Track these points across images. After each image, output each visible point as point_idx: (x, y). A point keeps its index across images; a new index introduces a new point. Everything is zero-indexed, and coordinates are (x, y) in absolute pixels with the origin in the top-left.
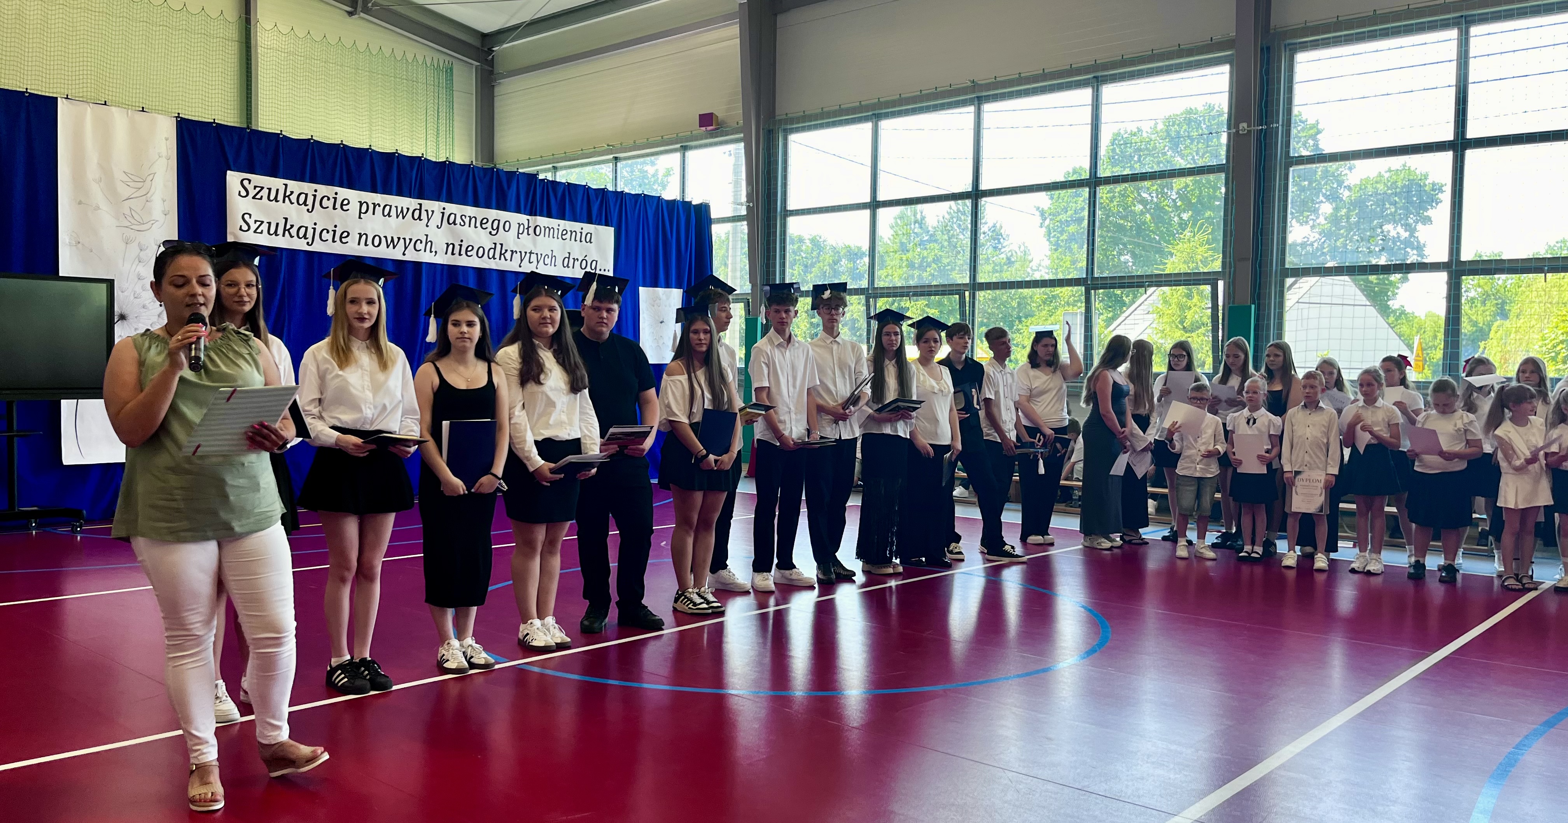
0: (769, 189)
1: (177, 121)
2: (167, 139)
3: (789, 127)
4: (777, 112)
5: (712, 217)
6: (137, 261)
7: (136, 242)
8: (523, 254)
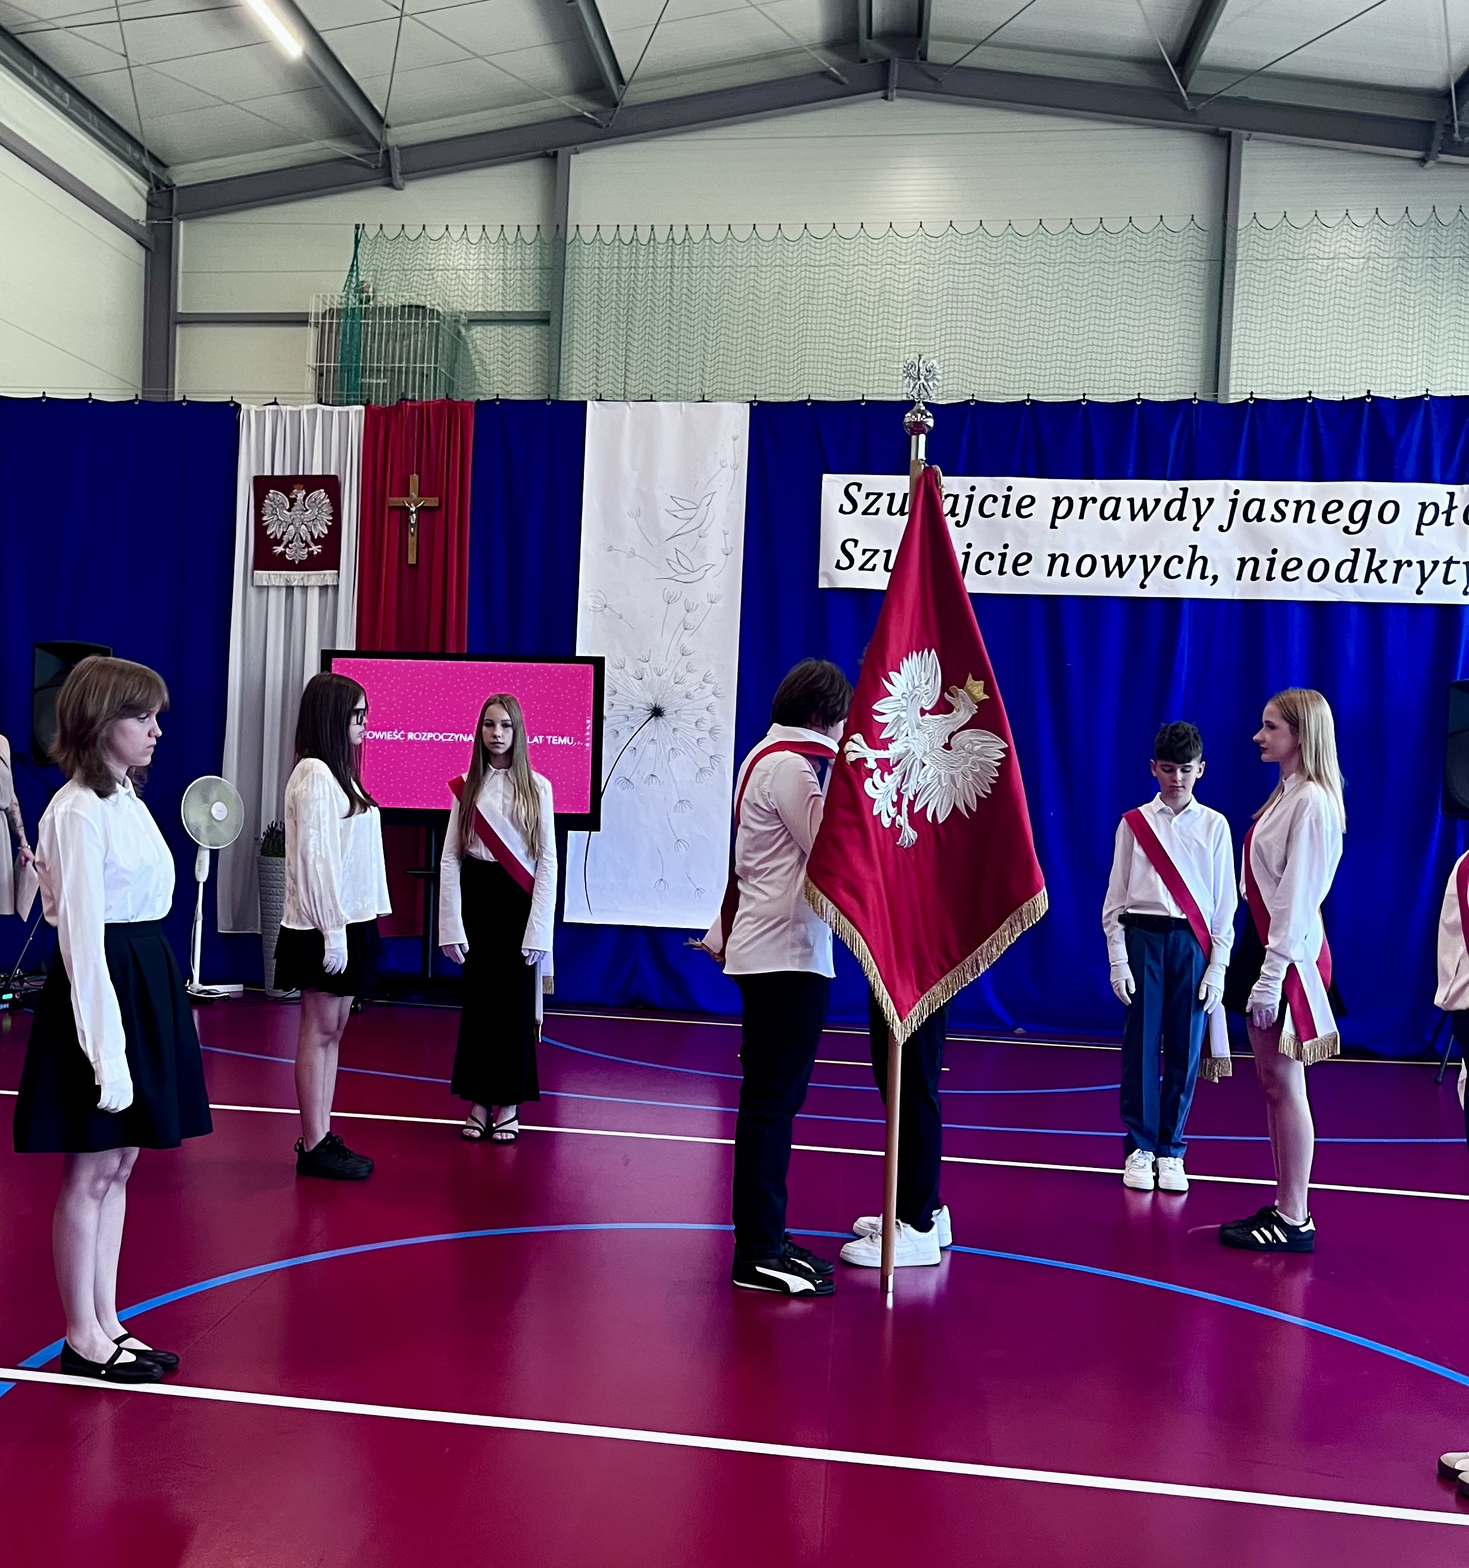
1: (751, 407)
2: (735, 439)
6: (682, 627)
7: (683, 599)
8: (1428, 567)
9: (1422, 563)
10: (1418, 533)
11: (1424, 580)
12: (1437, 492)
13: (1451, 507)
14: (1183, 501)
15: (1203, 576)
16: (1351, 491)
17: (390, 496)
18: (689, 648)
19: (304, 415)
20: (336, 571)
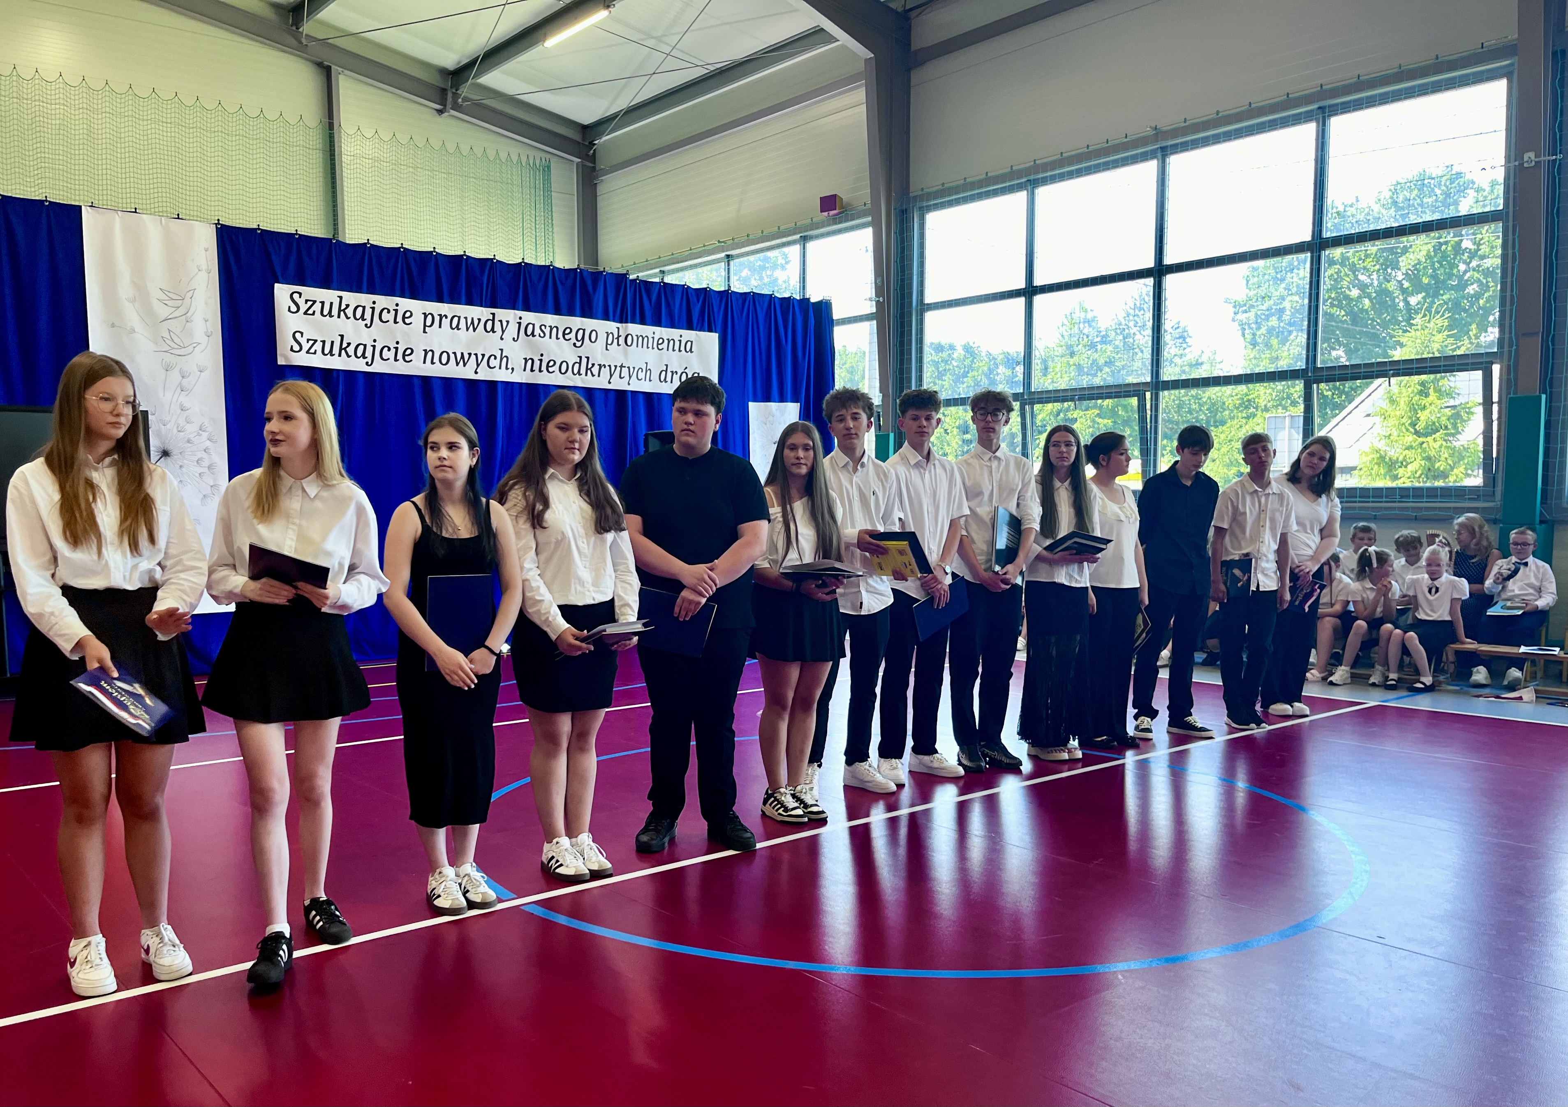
0: (903, 280)
1: (217, 228)
2: (206, 250)
3: (925, 204)
4: (912, 189)
5: (835, 317)
6: (179, 390)
7: (178, 368)
8: (613, 368)
9: (610, 366)
10: (607, 349)
11: (611, 376)
12: (612, 326)
13: (619, 336)
14: (493, 320)
15: (507, 368)
16: (576, 322)
18: (186, 405)
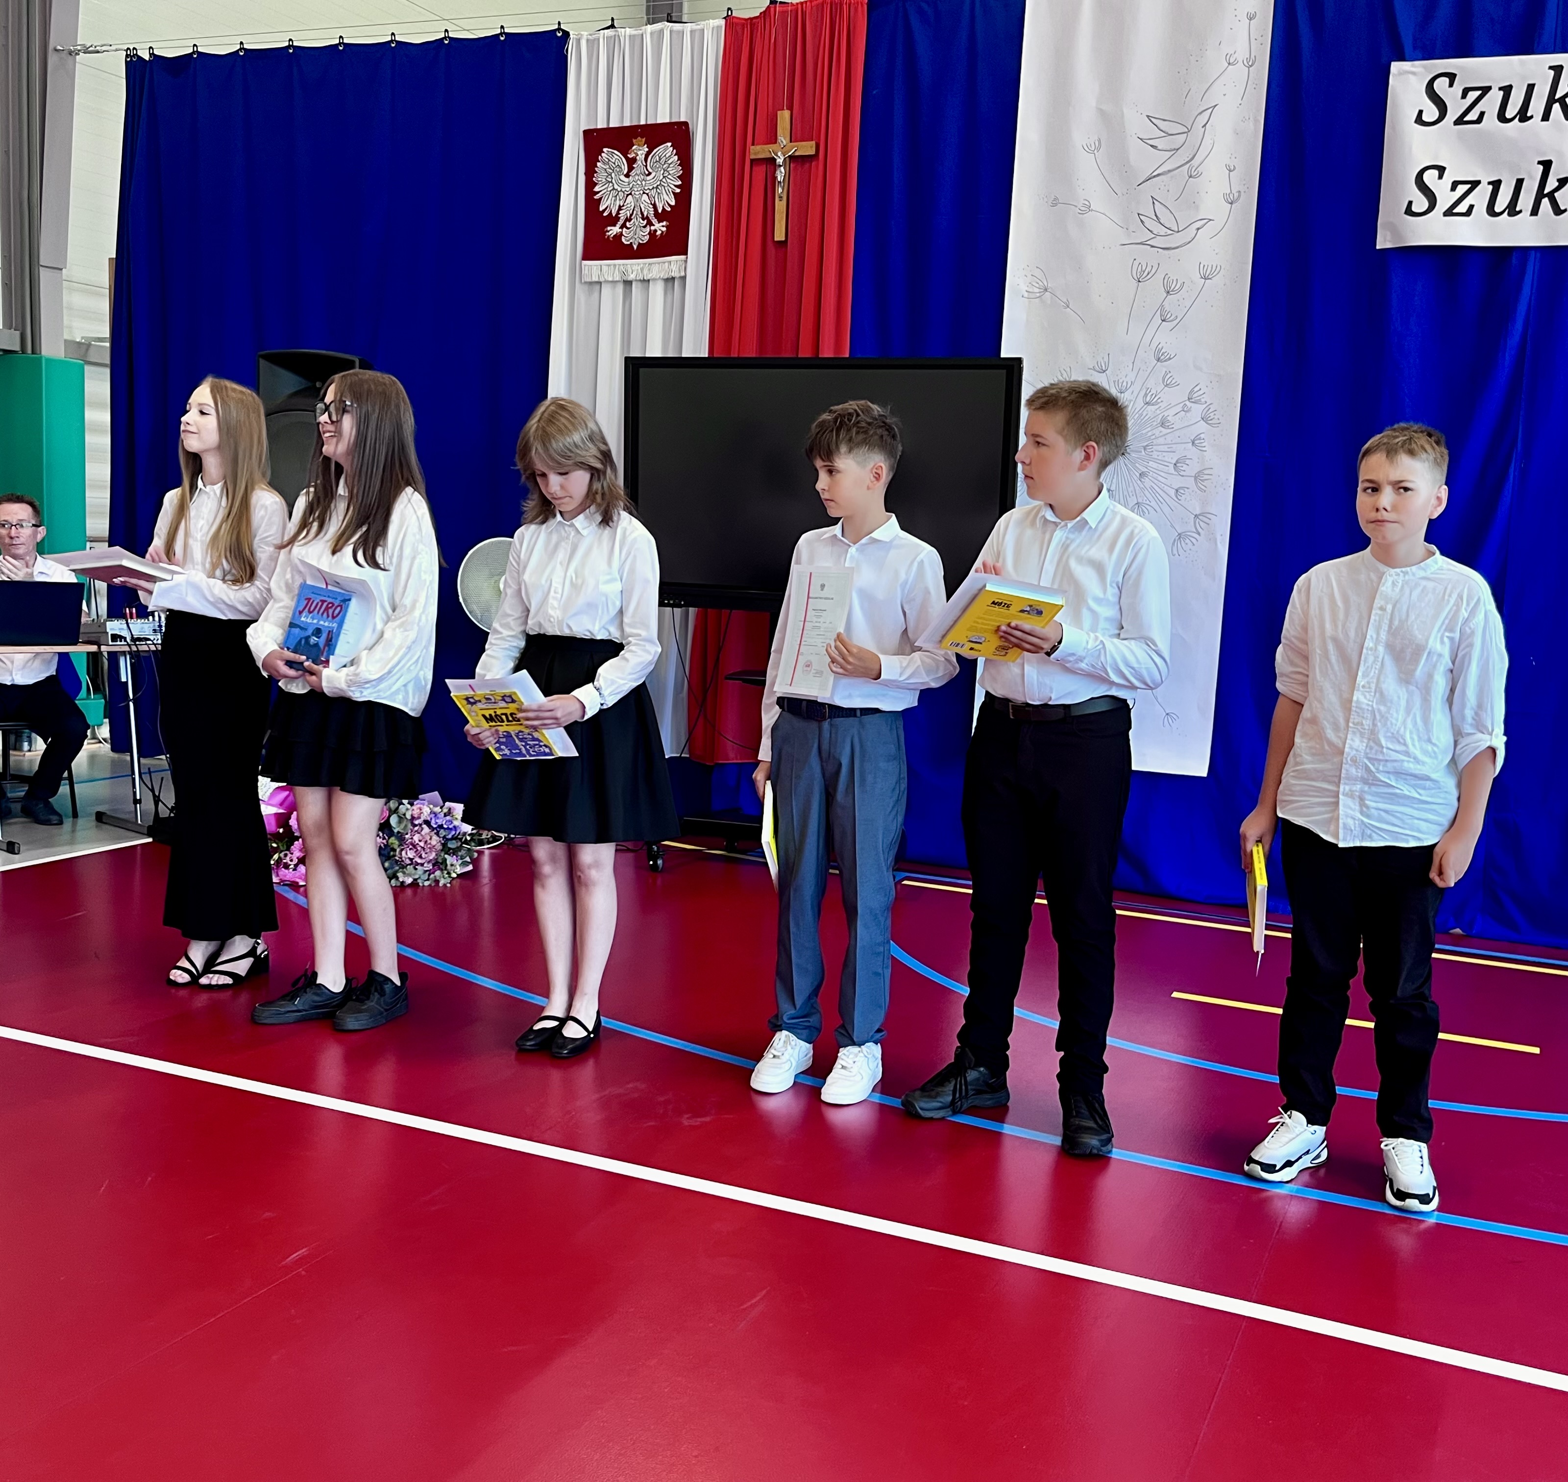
2: (1251, 18)
6: (1157, 320)
7: (1160, 276)
17: (753, 145)
18: (1168, 349)
19: (648, 40)
20: (683, 257)
